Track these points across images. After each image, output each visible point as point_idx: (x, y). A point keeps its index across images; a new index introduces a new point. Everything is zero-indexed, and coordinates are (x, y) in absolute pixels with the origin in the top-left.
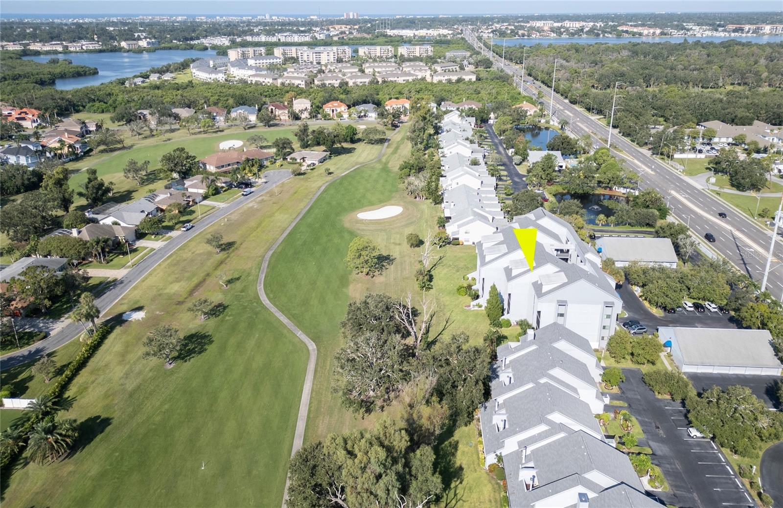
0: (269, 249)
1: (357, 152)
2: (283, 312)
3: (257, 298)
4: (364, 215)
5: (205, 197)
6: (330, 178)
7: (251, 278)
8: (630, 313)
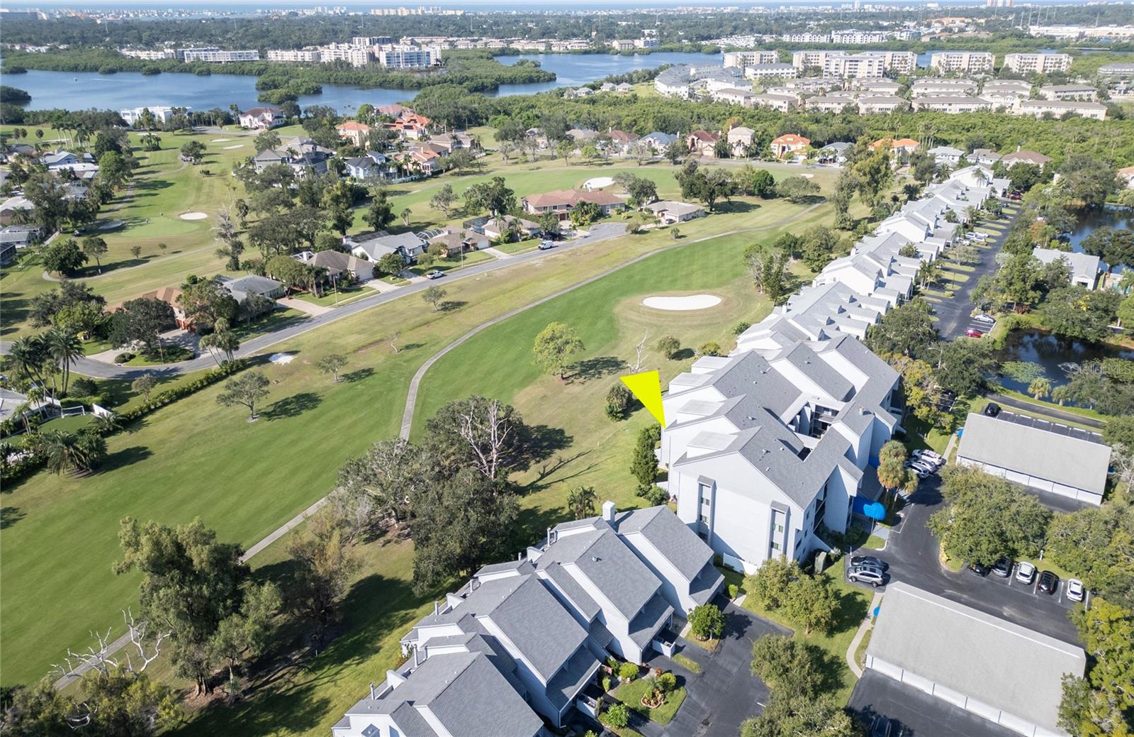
0: (491, 320)
1: (753, 213)
2: (418, 396)
3: (413, 374)
4: (655, 302)
5: (493, 244)
6: (674, 243)
7: (433, 348)
8: (893, 547)
